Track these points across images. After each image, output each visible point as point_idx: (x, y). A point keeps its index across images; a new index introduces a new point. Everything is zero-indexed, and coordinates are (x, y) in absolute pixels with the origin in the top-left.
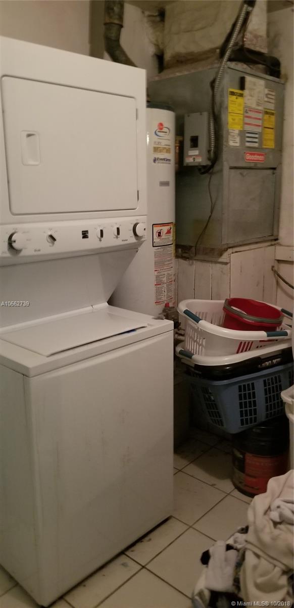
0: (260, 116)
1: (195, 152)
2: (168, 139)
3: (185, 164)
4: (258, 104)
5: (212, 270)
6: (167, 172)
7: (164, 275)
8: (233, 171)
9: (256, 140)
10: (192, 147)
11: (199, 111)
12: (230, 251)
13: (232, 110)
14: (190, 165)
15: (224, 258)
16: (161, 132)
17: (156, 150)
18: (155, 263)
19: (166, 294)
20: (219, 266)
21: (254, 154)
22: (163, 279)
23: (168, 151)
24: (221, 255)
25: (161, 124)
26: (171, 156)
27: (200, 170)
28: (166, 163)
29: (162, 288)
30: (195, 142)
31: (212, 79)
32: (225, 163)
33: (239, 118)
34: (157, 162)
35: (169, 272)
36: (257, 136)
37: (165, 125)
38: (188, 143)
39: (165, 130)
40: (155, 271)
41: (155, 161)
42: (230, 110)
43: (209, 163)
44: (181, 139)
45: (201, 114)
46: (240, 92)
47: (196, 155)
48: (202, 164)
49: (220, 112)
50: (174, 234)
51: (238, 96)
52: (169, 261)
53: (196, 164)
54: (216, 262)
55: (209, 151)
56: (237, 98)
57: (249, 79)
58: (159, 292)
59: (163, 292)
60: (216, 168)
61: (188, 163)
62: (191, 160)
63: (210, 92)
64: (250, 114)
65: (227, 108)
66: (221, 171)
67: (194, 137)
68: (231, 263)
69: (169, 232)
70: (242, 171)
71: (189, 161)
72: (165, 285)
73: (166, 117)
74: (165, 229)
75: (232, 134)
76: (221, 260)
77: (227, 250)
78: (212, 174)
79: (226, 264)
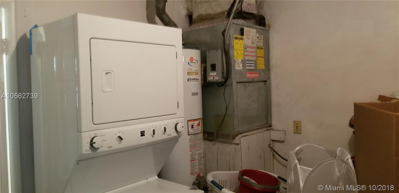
0: (254, 50)
1: (214, 74)
2: (197, 67)
3: (208, 81)
4: (252, 43)
5: (228, 148)
6: (196, 86)
7: (196, 154)
8: (239, 84)
9: (253, 65)
10: (211, 71)
11: (216, 49)
12: (240, 136)
13: (236, 48)
14: (211, 81)
15: (236, 141)
16: (192, 63)
17: (189, 73)
18: (190, 146)
19: (198, 167)
20: (233, 146)
21: (252, 74)
22: (196, 157)
23: (197, 74)
24: (234, 138)
25: (192, 58)
26: (199, 77)
27: (217, 84)
28: (196, 81)
29: (195, 163)
30: (213, 67)
31: (223, 30)
32: (234, 80)
33: (241, 52)
34: (189, 81)
35: (200, 152)
36: (253, 62)
37: (194, 58)
38: (209, 68)
39: (194, 61)
40: (190, 151)
41: (188, 80)
42: (235, 48)
43: (223, 80)
44: (205, 65)
45: (217, 51)
46: (241, 37)
47: (215, 76)
48: (218, 81)
49: (229, 49)
50: (202, 125)
51: (240, 39)
52: (199, 144)
53: (216, 81)
54: (231, 143)
55: (223, 73)
56: (239, 41)
57: (246, 29)
58: (193, 166)
59: (196, 166)
60: (228, 83)
61: (209, 80)
62: (212, 78)
63: (223, 38)
64: (248, 49)
65: (233, 47)
66: (232, 84)
67: (213, 64)
68: (241, 144)
69: (198, 125)
70: (244, 84)
71: (210, 79)
72: (197, 161)
73: (195, 54)
74: (196, 123)
75: (237, 62)
76: (234, 142)
77: (238, 135)
78: (225, 86)
79: (238, 144)
